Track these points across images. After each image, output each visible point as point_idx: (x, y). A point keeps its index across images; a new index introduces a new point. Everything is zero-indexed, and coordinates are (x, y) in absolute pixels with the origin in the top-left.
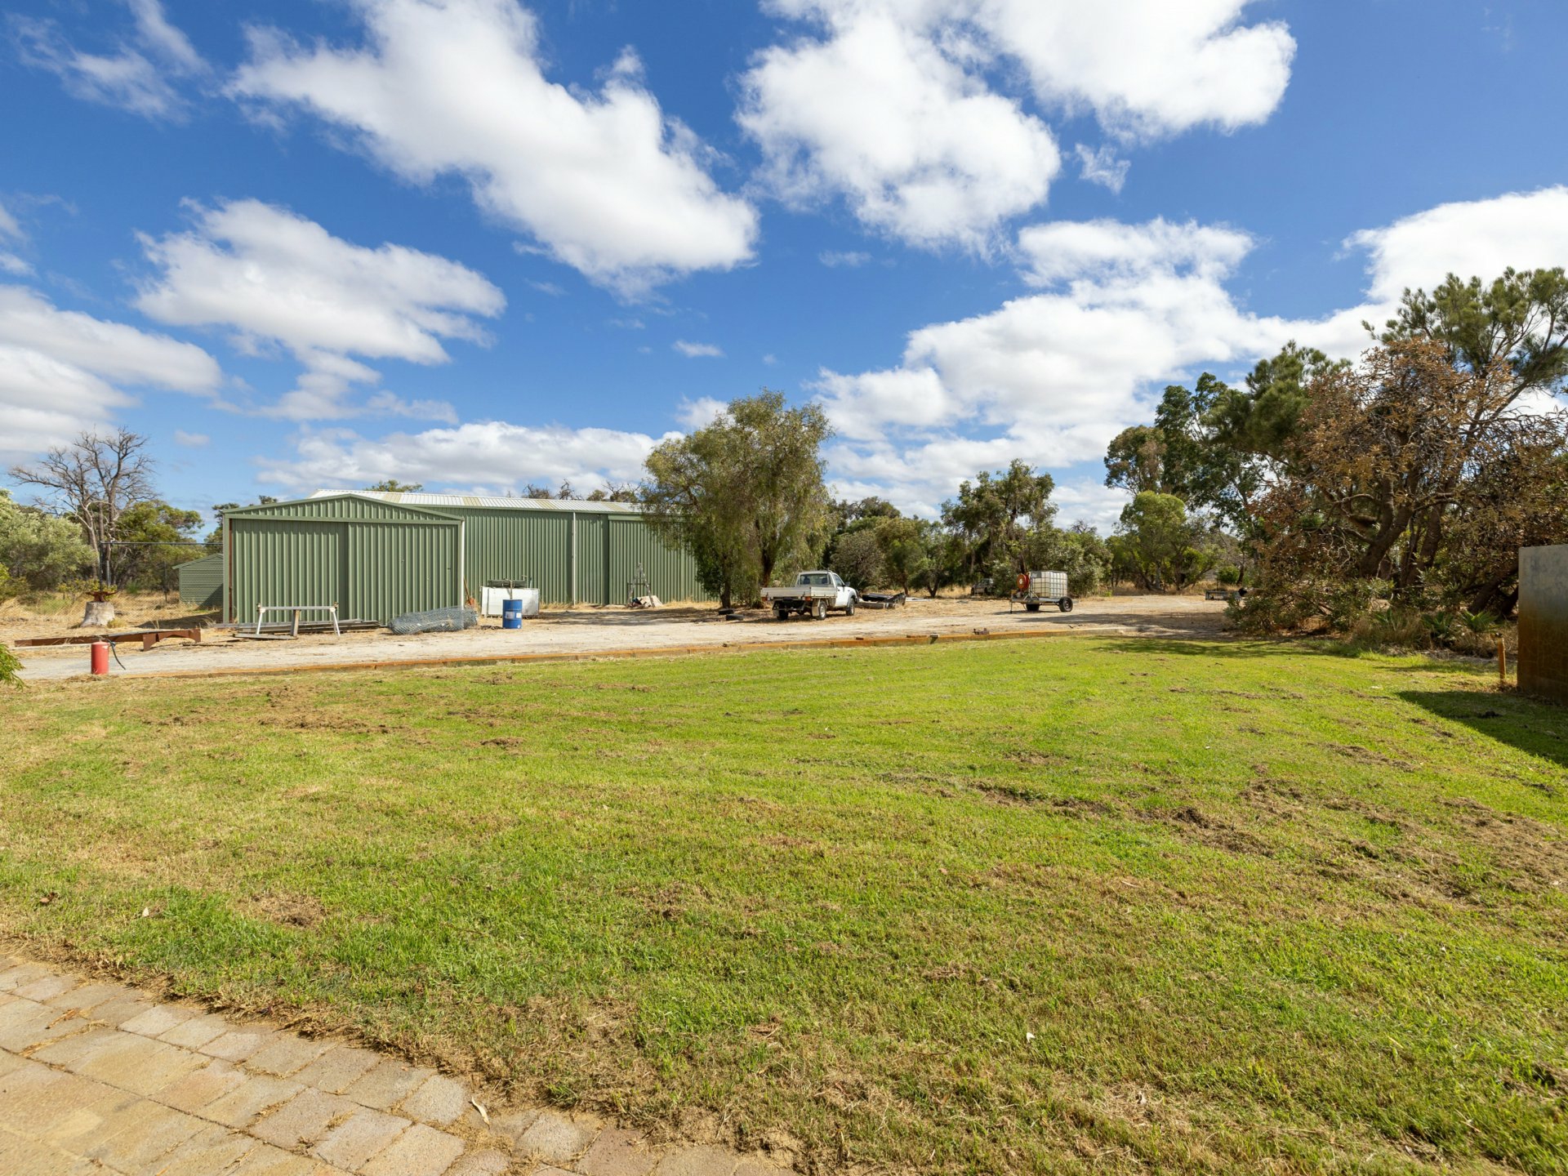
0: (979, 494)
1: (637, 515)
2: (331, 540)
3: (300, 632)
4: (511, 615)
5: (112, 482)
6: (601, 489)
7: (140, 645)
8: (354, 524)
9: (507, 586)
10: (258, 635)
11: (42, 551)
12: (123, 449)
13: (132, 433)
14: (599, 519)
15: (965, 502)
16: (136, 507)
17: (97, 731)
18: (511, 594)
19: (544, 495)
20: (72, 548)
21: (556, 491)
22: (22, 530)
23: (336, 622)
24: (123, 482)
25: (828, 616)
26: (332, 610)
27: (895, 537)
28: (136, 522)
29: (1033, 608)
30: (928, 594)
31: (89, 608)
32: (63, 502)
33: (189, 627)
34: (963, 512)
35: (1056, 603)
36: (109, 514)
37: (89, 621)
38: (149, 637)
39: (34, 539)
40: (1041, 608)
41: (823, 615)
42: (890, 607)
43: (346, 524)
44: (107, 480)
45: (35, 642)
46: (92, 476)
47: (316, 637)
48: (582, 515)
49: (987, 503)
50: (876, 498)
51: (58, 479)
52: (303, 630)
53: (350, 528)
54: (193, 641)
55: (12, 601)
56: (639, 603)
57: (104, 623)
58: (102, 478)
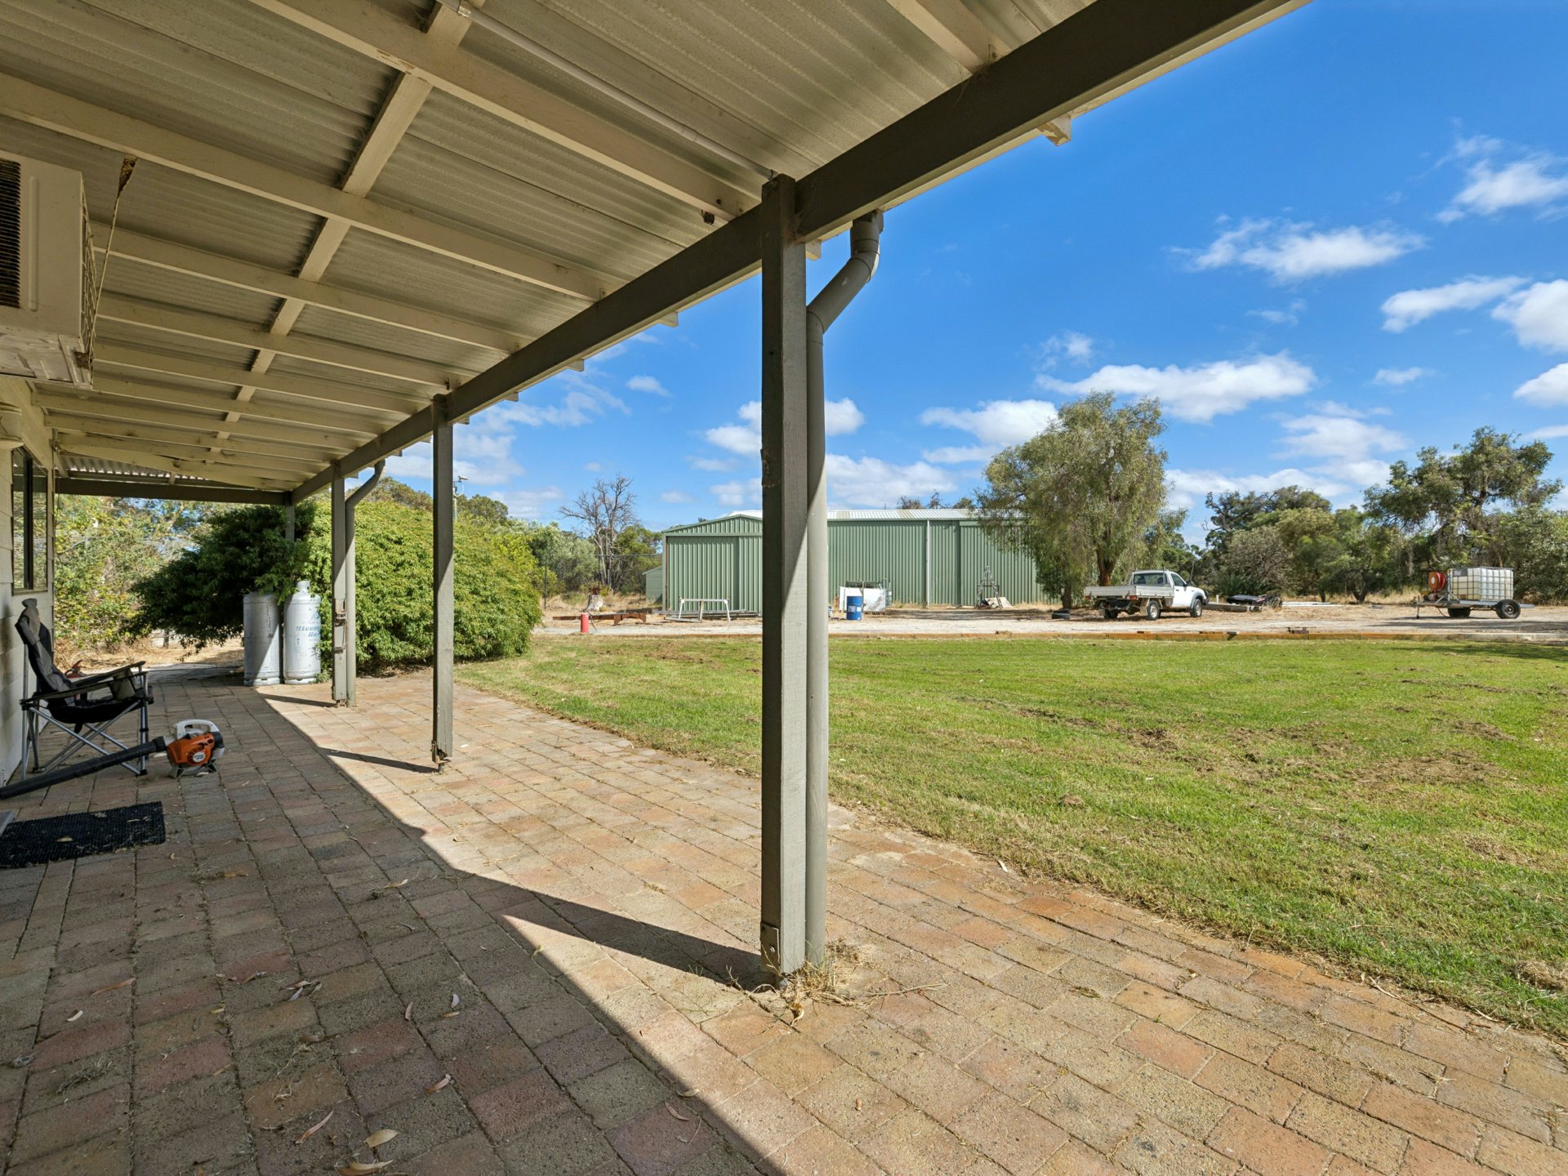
0: (1420, 476)
1: (975, 520)
2: (728, 548)
3: (703, 618)
4: (853, 609)
5: (612, 511)
6: (969, 498)
7: (612, 622)
8: (743, 537)
9: (860, 586)
10: (679, 619)
11: (575, 563)
12: (619, 490)
13: (624, 477)
14: (951, 525)
15: (1397, 487)
16: (626, 531)
17: (573, 655)
18: (862, 592)
19: (916, 505)
20: (589, 562)
21: (926, 502)
22: (564, 549)
23: (728, 612)
24: (619, 513)
25: (1159, 617)
26: (726, 602)
27: (1305, 533)
28: (626, 541)
29: (1459, 612)
30: (1355, 600)
31: (590, 598)
32: (587, 529)
33: (639, 614)
34: (1393, 498)
35: (1492, 608)
36: (610, 536)
37: (590, 607)
38: (617, 618)
39: (570, 555)
40: (1473, 613)
41: (1154, 615)
42: (1256, 610)
43: (738, 537)
44: (610, 512)
45: (563, 618)
46: (602, 510)
47: (715, 621)
48: (934, 522)
49: (1431, 486)
50: (1296, 487)
51: (583, 513)
52: (706, 617)
53: (740, 540)
54: (641, 621)
55: (558, 597)
56: (986, 603)
57: (598, 609)
58: (607, 510)
